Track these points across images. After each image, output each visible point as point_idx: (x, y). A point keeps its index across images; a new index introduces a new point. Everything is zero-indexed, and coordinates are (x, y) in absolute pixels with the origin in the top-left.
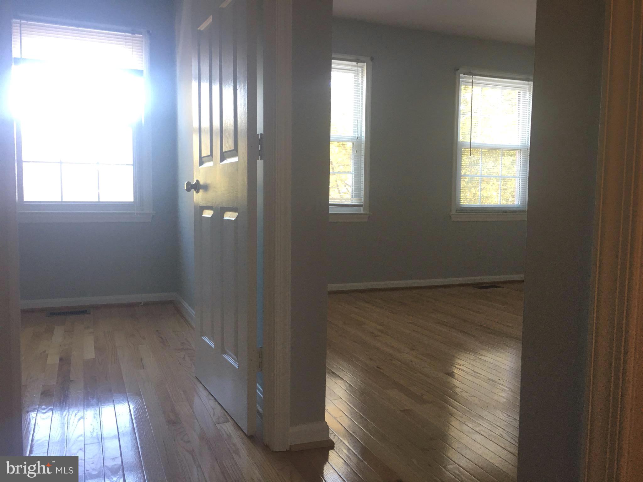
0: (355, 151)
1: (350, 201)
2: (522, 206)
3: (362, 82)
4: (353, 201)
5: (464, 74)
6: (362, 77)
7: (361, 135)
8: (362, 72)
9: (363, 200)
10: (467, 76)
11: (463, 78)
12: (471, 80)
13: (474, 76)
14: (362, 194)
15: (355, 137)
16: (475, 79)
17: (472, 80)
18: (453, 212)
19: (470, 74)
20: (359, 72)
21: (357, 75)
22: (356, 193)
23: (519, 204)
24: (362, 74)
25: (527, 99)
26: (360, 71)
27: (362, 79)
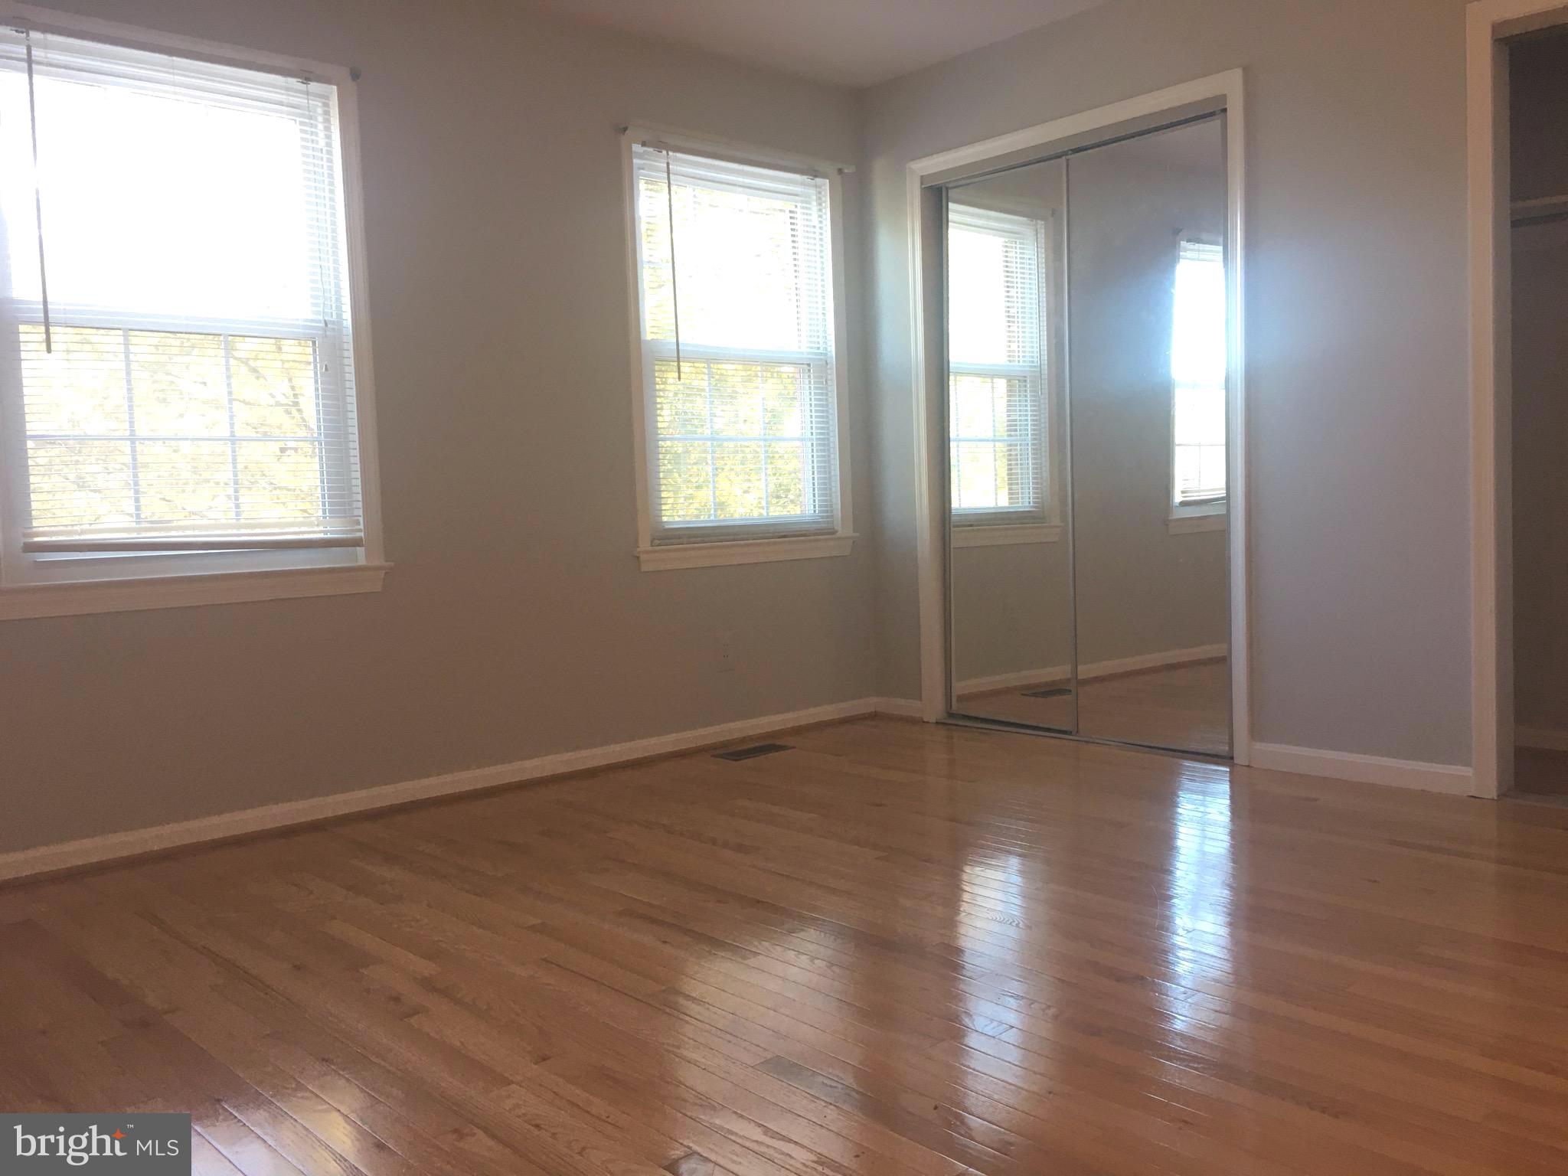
0: (321, 368)
1: (316, 529)
2: (822, 517)
3: (329, 145)
4: (328, 528)
5: (644, 144)
6: (327, 129)
7: (339, 315)
8: (327, 113)
9: (362, 522)
10: (651, 150)
11: (641, 156)
12: (665, 165)
13: (671, 153)
14: (355, 505)
15: (319, 321)
16: (677, 160)
17: (668, 164)
18: (644, 545)
19: (660, 145)
20: (315, 112)
21: (307, 121)
22: (337, 500)
23: (815, 511)
24: (327, 121)
25: (814, 227)
26: (320, 110)
27: (329, 137)
